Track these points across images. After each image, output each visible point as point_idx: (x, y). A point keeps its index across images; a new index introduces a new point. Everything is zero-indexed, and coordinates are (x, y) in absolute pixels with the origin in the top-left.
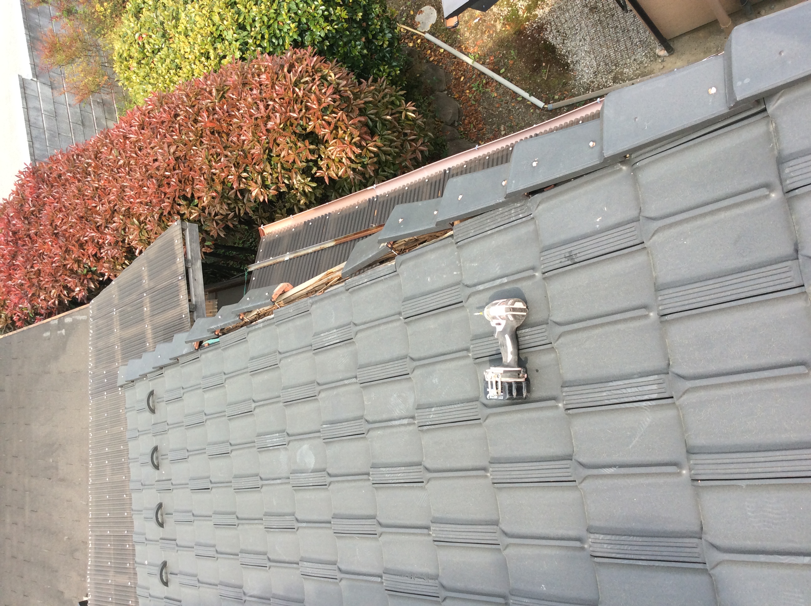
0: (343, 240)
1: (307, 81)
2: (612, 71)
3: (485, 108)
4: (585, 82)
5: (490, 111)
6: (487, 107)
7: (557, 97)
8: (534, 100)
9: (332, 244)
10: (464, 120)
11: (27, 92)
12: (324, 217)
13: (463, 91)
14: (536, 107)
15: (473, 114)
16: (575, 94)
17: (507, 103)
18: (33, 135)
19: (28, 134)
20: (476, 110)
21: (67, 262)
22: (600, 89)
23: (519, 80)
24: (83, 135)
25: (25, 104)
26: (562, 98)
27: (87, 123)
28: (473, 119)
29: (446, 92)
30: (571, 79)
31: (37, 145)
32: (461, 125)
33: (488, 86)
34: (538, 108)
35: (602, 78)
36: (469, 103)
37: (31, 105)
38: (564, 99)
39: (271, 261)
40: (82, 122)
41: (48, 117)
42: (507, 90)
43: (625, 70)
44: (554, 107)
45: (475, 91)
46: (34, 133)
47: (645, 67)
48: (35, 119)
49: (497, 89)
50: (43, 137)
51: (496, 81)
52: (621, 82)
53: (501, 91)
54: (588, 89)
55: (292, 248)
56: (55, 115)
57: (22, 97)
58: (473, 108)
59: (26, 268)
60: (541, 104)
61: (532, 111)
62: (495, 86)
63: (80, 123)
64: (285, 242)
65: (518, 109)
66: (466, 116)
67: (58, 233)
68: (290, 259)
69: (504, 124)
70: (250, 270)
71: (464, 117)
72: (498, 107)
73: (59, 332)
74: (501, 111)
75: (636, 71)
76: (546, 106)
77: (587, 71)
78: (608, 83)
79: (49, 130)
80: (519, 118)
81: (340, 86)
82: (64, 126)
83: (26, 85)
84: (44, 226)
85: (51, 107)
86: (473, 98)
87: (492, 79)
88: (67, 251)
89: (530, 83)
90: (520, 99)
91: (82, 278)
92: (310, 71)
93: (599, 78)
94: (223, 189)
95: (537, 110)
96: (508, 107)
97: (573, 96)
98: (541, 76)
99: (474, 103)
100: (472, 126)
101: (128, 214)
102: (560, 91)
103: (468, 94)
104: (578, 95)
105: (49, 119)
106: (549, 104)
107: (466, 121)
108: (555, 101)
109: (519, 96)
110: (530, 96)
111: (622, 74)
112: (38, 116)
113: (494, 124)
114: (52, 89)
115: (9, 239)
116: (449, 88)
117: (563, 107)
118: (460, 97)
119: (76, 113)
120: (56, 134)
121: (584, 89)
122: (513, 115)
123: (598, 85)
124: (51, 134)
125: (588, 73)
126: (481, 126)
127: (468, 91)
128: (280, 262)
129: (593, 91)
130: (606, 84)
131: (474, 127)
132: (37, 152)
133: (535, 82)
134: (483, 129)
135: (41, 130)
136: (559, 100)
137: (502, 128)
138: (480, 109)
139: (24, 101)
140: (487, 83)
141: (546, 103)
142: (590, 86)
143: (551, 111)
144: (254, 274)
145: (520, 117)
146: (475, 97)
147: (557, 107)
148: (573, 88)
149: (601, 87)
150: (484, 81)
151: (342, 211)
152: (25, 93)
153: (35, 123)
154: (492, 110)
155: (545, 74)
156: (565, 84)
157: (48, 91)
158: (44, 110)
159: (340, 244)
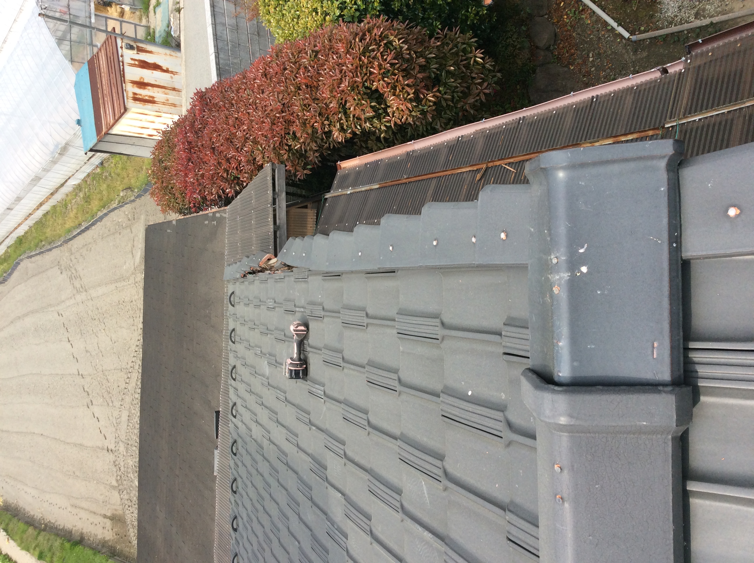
0: (384, 185)
1: (374, 48)
2: (695, 7)
3: (579, 34)
4: (669, 16)
5: (583, 38)
6: (580, 33)
7: (642, 28)
8: (621, 30)
9: (377, 186)
10: (559, 44)
11: (215, 10)
12: (377, 161)
13: (562, 16)
14: (622, 37)
15: (567, 39)
16: (659, 26)
17: (598, 31)
18: (219, 47)
19: (215, 47)
20: (570, 35)
21: (219, 171)
22: (682, 24)
23: (612, 9)
24: (258, 45)
25: (213, 20)
26: (647, 30)
27: (261, 34)
28: (567, 44)
29: (546, 16)
30: (657, 12)
31: (221, 56)
32: (556, 49)
33: (583, 13)
34: (625, 38)
35: (685, 13)
36: (566, 28)
37: (218, 21)
38: (648, 31)
39: (340, 192)
40: (258, 33)
41: (231, 31)
42: (599, 19)
43: (707, 7)
44: (638, 39)
45: (572, 17)
46: (220, 45)
47: (727, 5)
48: (221, 33)
49: (591, 17)
50: (226, 48)
51: (591, 9)
52: (702, 18)
53: (594, 18)
54: (671, 23)
55: (354, 185)
56: (236, 28)
57: (211, 15)
58: (568, 33)
59: (195, 171)
60: (626, 35)
61: (619, 40)
62: (590, 14)
63: (256, 33)
64: (351, 179)
65: (607, 37)
66: (562, 40)
67: (215, 148)
68: (351, 193)
69: (594, 51)
70: (326, 197)
71: (559, 41)
72: (590, 35)
73: (213, 223)
74: (592, 38)
75: (717, 8)
76: (631, 37)
77: (673, 5)
78: (690, 18)
79: (232, 42)
80: (606, 46)
81: (403, 49)
82: (244, 37)
83: (215, 4)
84: (206, 141)
85: (234, 21)
86: (569, 23)
87: (588, 6)
88: (219, 163)
89: (621, 13)
90: (609, 28)
91: (231, 182)
92: (377, 39)
93: (682, 14)
94: (313, 132)
95: (623, 40)
96: (599, 35)
97: (658, 29)
98: (631, 7)
99: (569, 28)
100: (565, 51)
101: (255, 142)
102: (646, 23)
103: (565, 20)
104: (662, 28)
105: (232, 32)
106: (635, 35)
107: (561, 45)
108: (641, 32)
109: (609, 25)
110: (618, 26)
111: (704, 10)
112: (224, 30)
113: (584, 50)
114: (235, 5)
115: (186, 147)
116: (550, 12)
117: (647, 39)
118: (558, 22)
119: (254, 24)
120: (237, 45)
121: (667, 22)
122: (602, 43)
123: (681, 19)
124: (233, 45)
125: (673, 7)
126: (572, 51)
127: (565, 17)
128: (345, 194)
129: (675, 25)
130: (688, 20)
131: (567, 52)
132: (221, 61)
133: (625, 12)
134: (574, 54)
135: (225, 42)
136: (645, 32)
137: (591, 55)
138: (574, 34)
139: (213, 18)
140: (583, 10)
141: (632, 33)
142: (674, 19)
143: (635, 42)
144: (329, 201)
145: (608, 46)
146: (571, 23)
147: (642, 38)
148: (658, 21)
149: (683, 22)
150: (581, 8)
151: (390, 159)
152: (214, 11)
153: (221, 37)
154: (585, 36)
155: (635, 4)
156: (652, 16)
157: (232, 7)
158: (229, 25)
159: (382, 187)
